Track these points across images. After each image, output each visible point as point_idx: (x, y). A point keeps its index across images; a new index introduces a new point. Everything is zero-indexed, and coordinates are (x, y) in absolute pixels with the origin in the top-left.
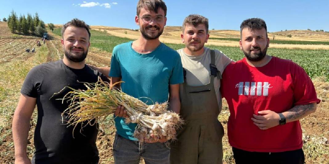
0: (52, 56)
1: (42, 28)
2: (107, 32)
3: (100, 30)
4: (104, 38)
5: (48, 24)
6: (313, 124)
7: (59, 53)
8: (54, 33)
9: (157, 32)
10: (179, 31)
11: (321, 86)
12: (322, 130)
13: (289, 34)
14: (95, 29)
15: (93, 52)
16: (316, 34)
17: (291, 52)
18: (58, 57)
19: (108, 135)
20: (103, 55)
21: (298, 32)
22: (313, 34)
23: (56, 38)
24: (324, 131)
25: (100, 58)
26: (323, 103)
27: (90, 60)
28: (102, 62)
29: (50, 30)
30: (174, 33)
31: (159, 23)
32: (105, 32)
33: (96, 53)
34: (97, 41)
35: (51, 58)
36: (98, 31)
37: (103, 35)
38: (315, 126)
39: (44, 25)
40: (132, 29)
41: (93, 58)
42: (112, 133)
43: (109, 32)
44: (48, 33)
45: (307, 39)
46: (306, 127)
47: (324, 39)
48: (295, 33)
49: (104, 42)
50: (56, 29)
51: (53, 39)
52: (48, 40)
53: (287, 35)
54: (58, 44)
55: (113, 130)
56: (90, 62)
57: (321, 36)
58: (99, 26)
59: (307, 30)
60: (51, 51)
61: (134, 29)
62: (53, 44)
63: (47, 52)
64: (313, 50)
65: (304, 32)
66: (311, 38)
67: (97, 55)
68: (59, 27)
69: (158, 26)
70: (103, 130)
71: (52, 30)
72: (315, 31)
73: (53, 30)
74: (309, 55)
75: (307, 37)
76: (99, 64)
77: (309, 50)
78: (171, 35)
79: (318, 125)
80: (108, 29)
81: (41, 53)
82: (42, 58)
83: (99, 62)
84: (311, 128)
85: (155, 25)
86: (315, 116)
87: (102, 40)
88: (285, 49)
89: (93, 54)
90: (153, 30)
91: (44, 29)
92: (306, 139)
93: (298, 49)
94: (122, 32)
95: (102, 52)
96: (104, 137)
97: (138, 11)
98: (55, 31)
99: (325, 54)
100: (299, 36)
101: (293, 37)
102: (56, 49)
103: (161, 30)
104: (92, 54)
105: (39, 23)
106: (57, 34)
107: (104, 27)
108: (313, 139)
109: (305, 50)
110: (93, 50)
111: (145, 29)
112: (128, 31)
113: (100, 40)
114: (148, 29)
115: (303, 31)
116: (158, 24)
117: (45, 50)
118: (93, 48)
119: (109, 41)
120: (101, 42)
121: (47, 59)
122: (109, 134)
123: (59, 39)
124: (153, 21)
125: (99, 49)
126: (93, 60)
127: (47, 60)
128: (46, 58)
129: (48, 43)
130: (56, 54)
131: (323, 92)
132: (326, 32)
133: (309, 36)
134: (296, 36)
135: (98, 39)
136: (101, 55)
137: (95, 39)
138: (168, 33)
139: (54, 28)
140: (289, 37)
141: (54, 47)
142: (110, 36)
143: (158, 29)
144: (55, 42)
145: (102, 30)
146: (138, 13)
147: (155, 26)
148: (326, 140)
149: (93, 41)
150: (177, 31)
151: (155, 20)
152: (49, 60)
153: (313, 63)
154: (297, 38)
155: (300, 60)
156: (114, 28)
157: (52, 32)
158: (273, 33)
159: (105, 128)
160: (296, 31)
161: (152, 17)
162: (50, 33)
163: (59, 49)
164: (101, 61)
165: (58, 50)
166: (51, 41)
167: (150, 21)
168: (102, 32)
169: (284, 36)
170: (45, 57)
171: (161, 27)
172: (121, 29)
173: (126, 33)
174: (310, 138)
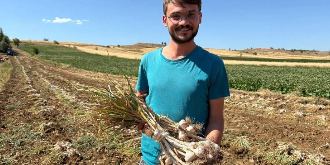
0: (16, 73)
1: (6, 43)
2: (77, 48)
3: (69, 46)
4: (73, 54)
5: (13, 39)
6: (303, 139)
7: (24, 70)
8: (19, 48)
9: (190, 33)
10: (150, 48)
11: (297, 101)
12: (313, 146)
13: (255, 52)
14: (65, 45)
15: (62, 69)
16: (278, 52)
17: (259, 68)
18: (23, 73)
19: (85, 160)
20: (73, 71)
21: (262, 50)
22: (275, 52)
23: (21, 54)
24: (316, 147)
25: (70, 75)
26: (304, 117)
27: (59, 76)
28: (73, 79)
29: (15, 45)
30: (146, 50)
31: (192, 21)
32: (75, 48)
33: (65, 70)
34: (67, 57)
35: (15, 75)
36: (67, 47)
37: (73, 51)
38: (305, 142)
39: (9, 40)
40: (103, 45)
41: (62, 75)
42: (90, 158)
43: (79, 48)
44: (12, 49)
45: (271, 57)
46: (296, 143)
47: (286, 57)
48: (259, 51)
49: (74, 58)
50: (21, 45)
51: (18, 55)
52: (12, 56)
53: (253, 53)
54: (23, 60)
55: (91, 154)
56: (59, 78)
57: (283, 54)
58: (69, 42)
59: (270, 48)
60: (15, 68)
61: (105, 46)
62: (17, 60)
63: (11, 69)
64: (279, 67)
65: (268, 51)
66: (274, 56)
67: (67, 71)
68: (25, 42)
69: (191, 25)
70: (80, 154)
71: (16, 46)
72: (277, 49)
73: (18, 45)
74: (276, 72)
75: (270, 55)
76: (69, 81)
77: (274, 67)
78: (143, 52)
79: (308, 141)
80: (78, 45)
81: (4, 69)
82: (5, 75)
83: (69, 78)
84: (302, 144)
85: (187, 24)
86: (301, 131)
87: (71, 57)
88: (253, 66)
89: (63, 70)
90: (184, 31)
91: (8, 44)
92: (302, 157)
93: (265, 66)
94: (93, 49)
95: (72, 69)
96: (82, 162)
97: (165, 8)
98: (21, 46)
99: (290, 71)
100: (263, 54)
101: (258, 54)
102: (21, 65)
103: (195, 29)
104: (61, 71)
105: (4, 38)
106: (22, 50)
107: (73, 43)
108: (309, 156)
109: (272, 67)
110: (62, 66)
111: (174, 31)
112: (98, 47)
113: (70, 57)
114: (179, 30)
115: (267, 49)
116: (191, 23)
117: (8, 66)
118: (62, 64)
119: (79, 57)
120: (70, 58)
121: (11, 75)
122: (88, 159)
123: (25, 54)
124: (183, 19)
125: (68, 66)
126: (62, 77)
127: (11, 77)
128: (9, 75)
129: (12, 59)
130: (22, 70)
131: (301, 107)
132: (287, 50)
133: (272, 54)
134: (260, 54)
135: (67, 55)
136: (71, 72)
137: (64, 55)
138: (140, 50)
139: (20, 43)
140: (254, 55)
141: (19, 63)
142: (80, 52)
143: (192, 29)
144: (20, 58)
145: (72, 46)
146: (165, 11)
147: (187, 26)
148: (324, 157)
149: (62, 57)
150: (149, 48)
151: (186, 18)
152: (13, 77)
153: (282, 78)
154: (262, 56)
155: (270, 76)
156: (84, 44)
157: (17, 47)
158: (240, 51)
159: (82, 151)
160: (261, 49)
161: (182, 14)
162: (15, 48)
163: (24, 65)
164: (71, 78)
165: (22, 66)
166: (15, 57)
167: (180, 20)
168: (71, 48)
169: (250, 53)
170: (8, 73)
171: (194, 27)
172: (92, 45)
173: (97, 49)
174: (305, 155)
